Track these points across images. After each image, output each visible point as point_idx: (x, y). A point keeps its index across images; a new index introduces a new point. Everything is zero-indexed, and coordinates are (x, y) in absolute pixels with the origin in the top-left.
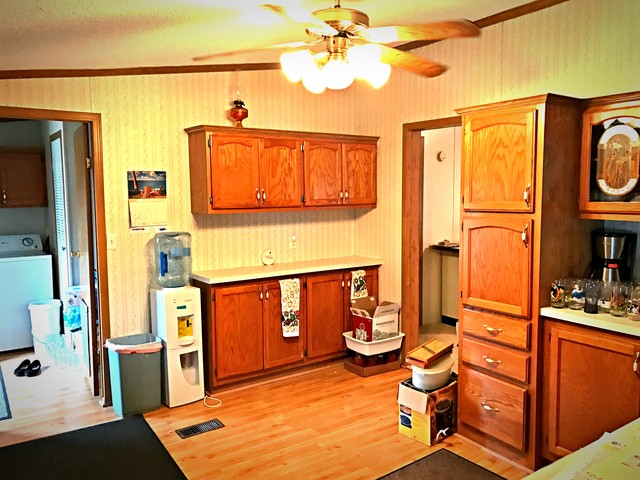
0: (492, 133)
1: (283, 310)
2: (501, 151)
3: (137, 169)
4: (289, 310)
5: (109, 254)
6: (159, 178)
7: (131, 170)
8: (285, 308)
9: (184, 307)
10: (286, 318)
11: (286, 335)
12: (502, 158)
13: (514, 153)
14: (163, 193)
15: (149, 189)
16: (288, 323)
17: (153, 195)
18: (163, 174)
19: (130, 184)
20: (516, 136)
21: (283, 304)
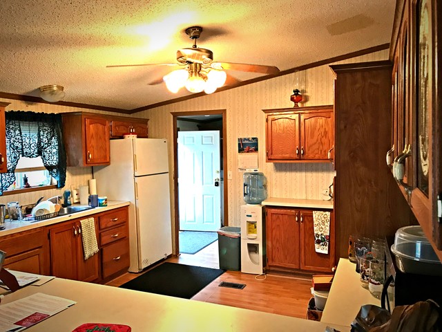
1: (315, 232)
3: (242, 137)
4: (320, 233)
5: (229, 181)
6: (254, 141)
7: (240, 137)
8: (316, 230)
9: (251, 216)
10: (317, 239)
11: (317, 250)
14: (256, 150)
15: (249, 148)
16: (319, 242)
17: (252, 151)
18: (256, 139)
19: (239, 144)
21: (315, 228)
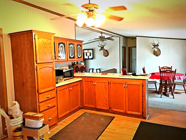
0: (43, 40)
2: (46, 46)
12: (46, 48)
13: (49, 47)
20: (49, 42)
